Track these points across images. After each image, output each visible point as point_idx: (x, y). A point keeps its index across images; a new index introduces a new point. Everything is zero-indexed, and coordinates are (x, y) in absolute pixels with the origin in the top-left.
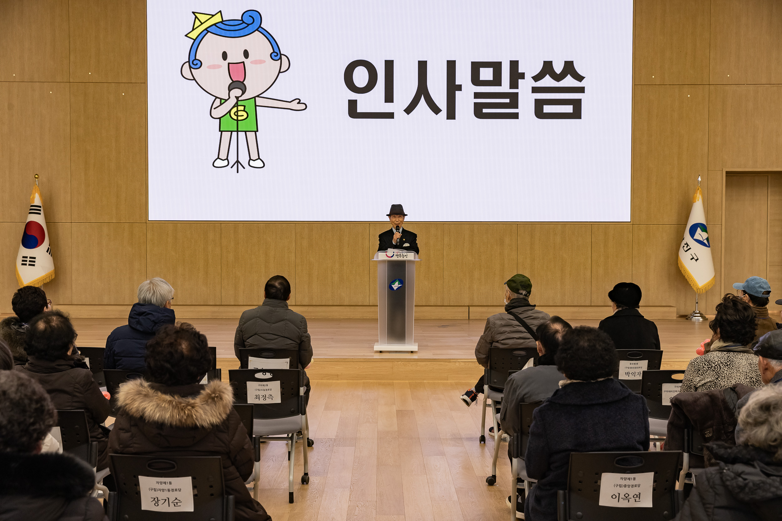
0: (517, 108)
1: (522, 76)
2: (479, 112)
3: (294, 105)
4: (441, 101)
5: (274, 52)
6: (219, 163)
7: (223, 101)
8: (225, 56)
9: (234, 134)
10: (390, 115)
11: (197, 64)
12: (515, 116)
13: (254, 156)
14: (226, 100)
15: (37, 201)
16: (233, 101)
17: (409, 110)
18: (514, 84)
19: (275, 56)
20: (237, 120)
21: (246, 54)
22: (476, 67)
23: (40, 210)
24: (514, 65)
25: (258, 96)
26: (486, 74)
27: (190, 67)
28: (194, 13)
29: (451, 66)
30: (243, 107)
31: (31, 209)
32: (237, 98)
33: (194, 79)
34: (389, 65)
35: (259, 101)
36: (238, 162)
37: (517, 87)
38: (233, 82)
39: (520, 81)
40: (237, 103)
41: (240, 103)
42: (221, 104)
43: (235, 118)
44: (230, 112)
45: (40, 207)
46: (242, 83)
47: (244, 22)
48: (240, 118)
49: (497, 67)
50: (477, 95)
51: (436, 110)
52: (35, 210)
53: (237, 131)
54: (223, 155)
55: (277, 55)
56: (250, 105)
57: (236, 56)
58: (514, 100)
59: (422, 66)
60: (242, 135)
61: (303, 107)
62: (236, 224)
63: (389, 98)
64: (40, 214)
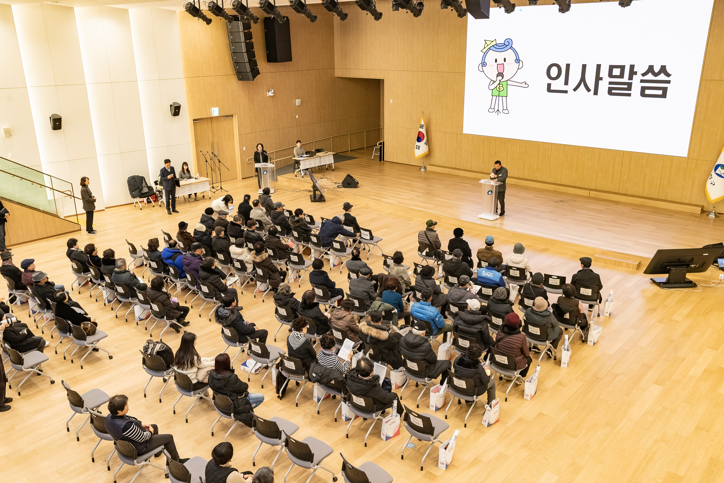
0: (631, 90)
1: (636, 73)
2: (610, 92)
3: (523, 85)
4: (592, 86)
5: (517, 59)
6: (491, 110)
7: (494, 82)
8: (496, 61)
9: (498, 97)
10: (566, 92)
11: (485, 64)
12: (629, 95)
13: (505, 108)
14: (495, 82)
15: (422, 123)
16: (498, 82)
17: (575, 89)
18: (631, 78)
20: (499, 91)
21: (505, 60)
22: (611, 68)
24: (632, 67)
25: (508, 80)
26: (616, 72)
27: (482, 66)
28: (485, 40)
29: (599, 67)
30: (502, 85)
31: (420, 126)
32: (500, 80)
33: (483, 71)
34: (568, 66)
35: (509, 82)
36: (498, 110)
37: (632, 80)
38: (499, 73)
39: (634, 76)
40: (499, 83)
41: (501, 83)
42: (493, 83)
43: (498, 90)
44: (496, 87)
45: (423, 125)
46: (502, 73)
47: (505, 45)
48: (500, 90)
49: (622, 68)
50: (610, 83)
51: (588, 90)
52: (422, 127)
53: (499, 96)
54: (493, 107)
55: (518, 60)
56: (505, 84)
57: (500, 61)
58: (629, 86)
59: (584, 67)
60: (500, 98)
61: (527, 86)
62: (496, 138)
63: (566, 83)
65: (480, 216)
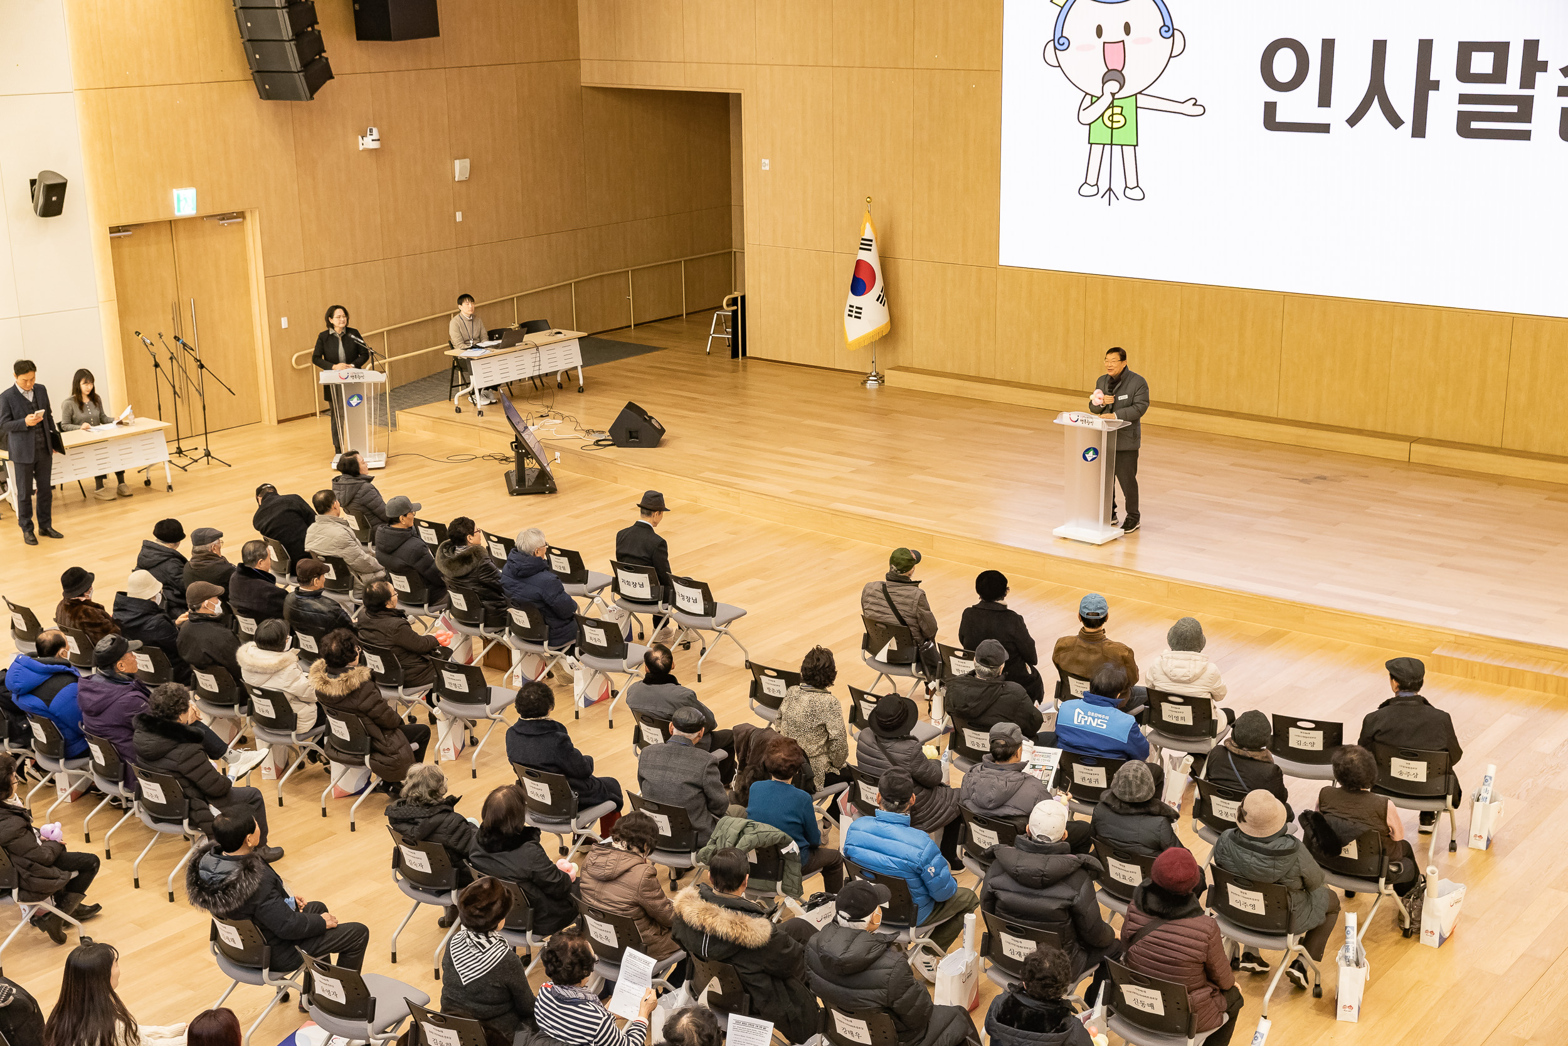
0: (1529, 121)
1: (1543, 66)
2: (1464, 127)
3: (1188, 108)
4: (1405, 108)
5: (1164, 25)
6: (1086, 190)
7: (1094, 99)
8: (1099, 31)
9: (1108, 148)
10: (1324, 128)
11: (1064, 44)
12: (1525, 135)
13: (1132, 183)
14: (1099, 98)
15: (868, 233)
16: (1107, 99)
17: (1353, 121)
18: (1528, 81)
19: (1166, 31)
20: (1112, 128)
21: (1127, 29)
22: (1466, 50)
23: (871, 245)
24: (1531, 47)
25: (1140, 93)
26: (1482, 63)
27: (1055, 48)
29: (1425, 48)
30: (1120, 109)
31: (862, 244)
32: (1113, 95)
33: (1060, 66)
34: (1328, 46)
35: (1142, 101)
36: (1110, 189)
37: (1533, 87)
38: (1109, 70)
39: (1539, 74)
40: (1112, 102)
41: (1116, 103)
42: (1092, 104)
43: (1109, 124)
44: (1102, 115)
45: (871, 241)
46: (1120, 72)
48: (1115, 125)
49: (1500, 50)
50: (1464, 99)
51: (1395, 121)
52: (866, 245)
53: (1112, 144)
54: (1092, 180)
55: (1168, 30)
56: (1129, 105)
57: (1113, 32)
58: (1525, 108)
59: (1380, 48)
60: (1117, 150)
61: (1200, 110)
62: (1105, 279)
63: (1325, 100)
64: (870, 250)
65: (1061, 531)
